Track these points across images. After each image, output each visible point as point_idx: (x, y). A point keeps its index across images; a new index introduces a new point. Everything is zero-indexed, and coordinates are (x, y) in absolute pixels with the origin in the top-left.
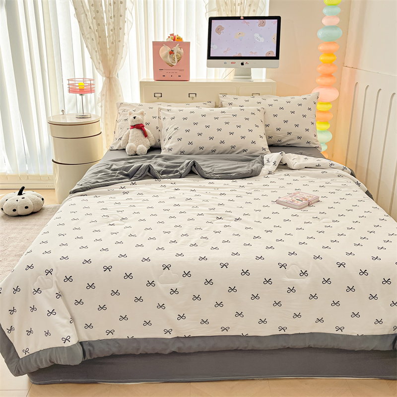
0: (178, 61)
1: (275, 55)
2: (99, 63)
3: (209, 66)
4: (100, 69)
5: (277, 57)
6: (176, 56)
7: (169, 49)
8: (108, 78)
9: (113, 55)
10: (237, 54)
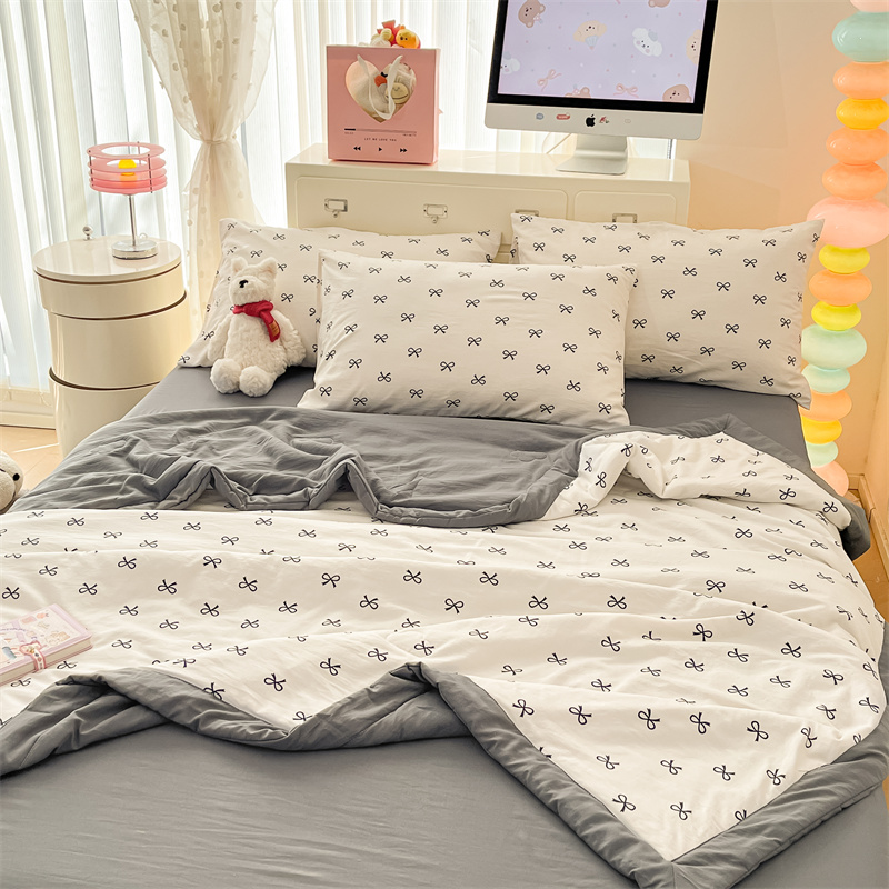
0: (399, 106)
1: (690, 99)
2: (184, 100)
3: (490, 123)
4: (187, 118)
5: (697, 107)
6: (395, 90)
7: (372, 70)
8: (208, 142)
9: (220, 79)
10: (576, 89)
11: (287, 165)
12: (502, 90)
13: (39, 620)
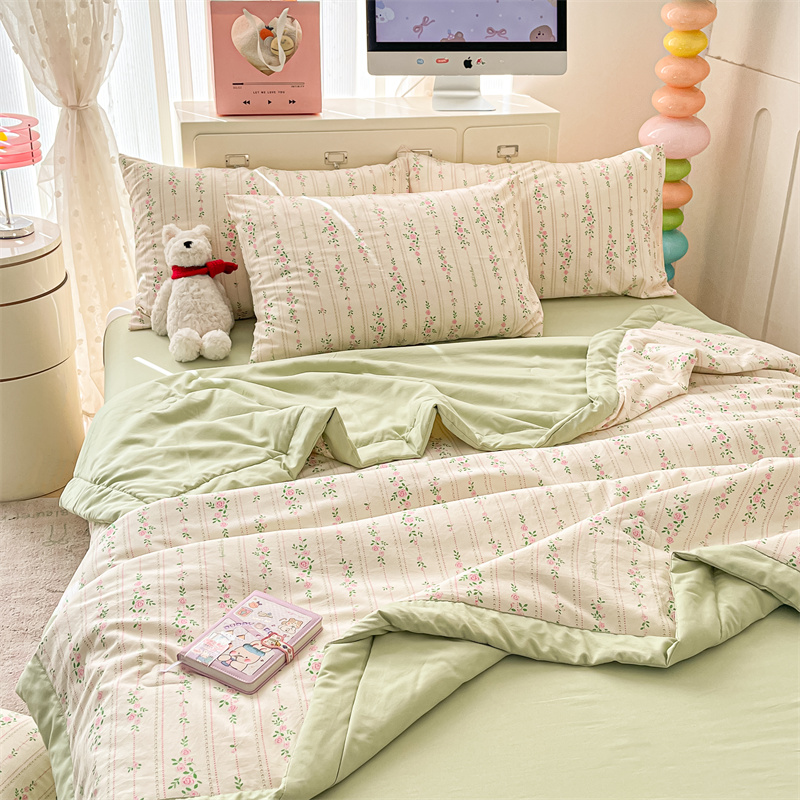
0: (288, 57)
1: (554, 38)
2: (43, 65)
3: (373, 70)
4: (45, 83)
5: (560, 45)
6: (282, 43)
7: (258, 23)
8: (73, 108)
9: (86, 41)
10: (450, 34)
11: (182, 124)
12: (380, 39)
13: (256, 610)
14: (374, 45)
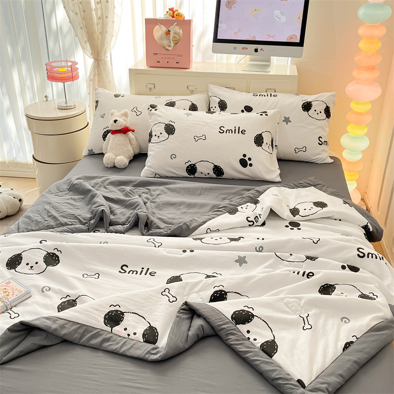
1: (298, 41)
3: (214, 51)
4: (87, 49)
5: (301, 44)
7: (164, 29)
8: (96, 59)
10: (250, 36)
12: (219, 37)
14: (216, 40)
